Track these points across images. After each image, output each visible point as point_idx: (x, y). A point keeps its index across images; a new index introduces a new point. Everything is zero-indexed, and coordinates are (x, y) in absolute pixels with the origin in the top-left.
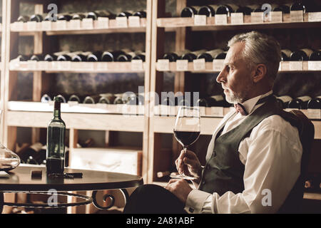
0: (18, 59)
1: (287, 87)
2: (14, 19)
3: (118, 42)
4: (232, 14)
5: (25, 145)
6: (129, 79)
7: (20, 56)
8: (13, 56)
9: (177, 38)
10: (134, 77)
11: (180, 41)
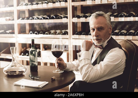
3: (55, 11)
5: (25, 48)
7: (21, 18)
9: (78, 9)
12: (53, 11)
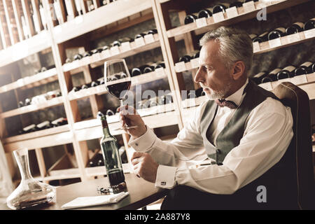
0: (73, 91)
1: (284, 60)
2: (64, 62)
3: (143, 60)
4: (226, 10)
6: (158, 85)
7: (74, 88)
8: (70, 89)
9: (187, 44)
10: (161, 82)
11: (189, 45)
12: (138, 59)
